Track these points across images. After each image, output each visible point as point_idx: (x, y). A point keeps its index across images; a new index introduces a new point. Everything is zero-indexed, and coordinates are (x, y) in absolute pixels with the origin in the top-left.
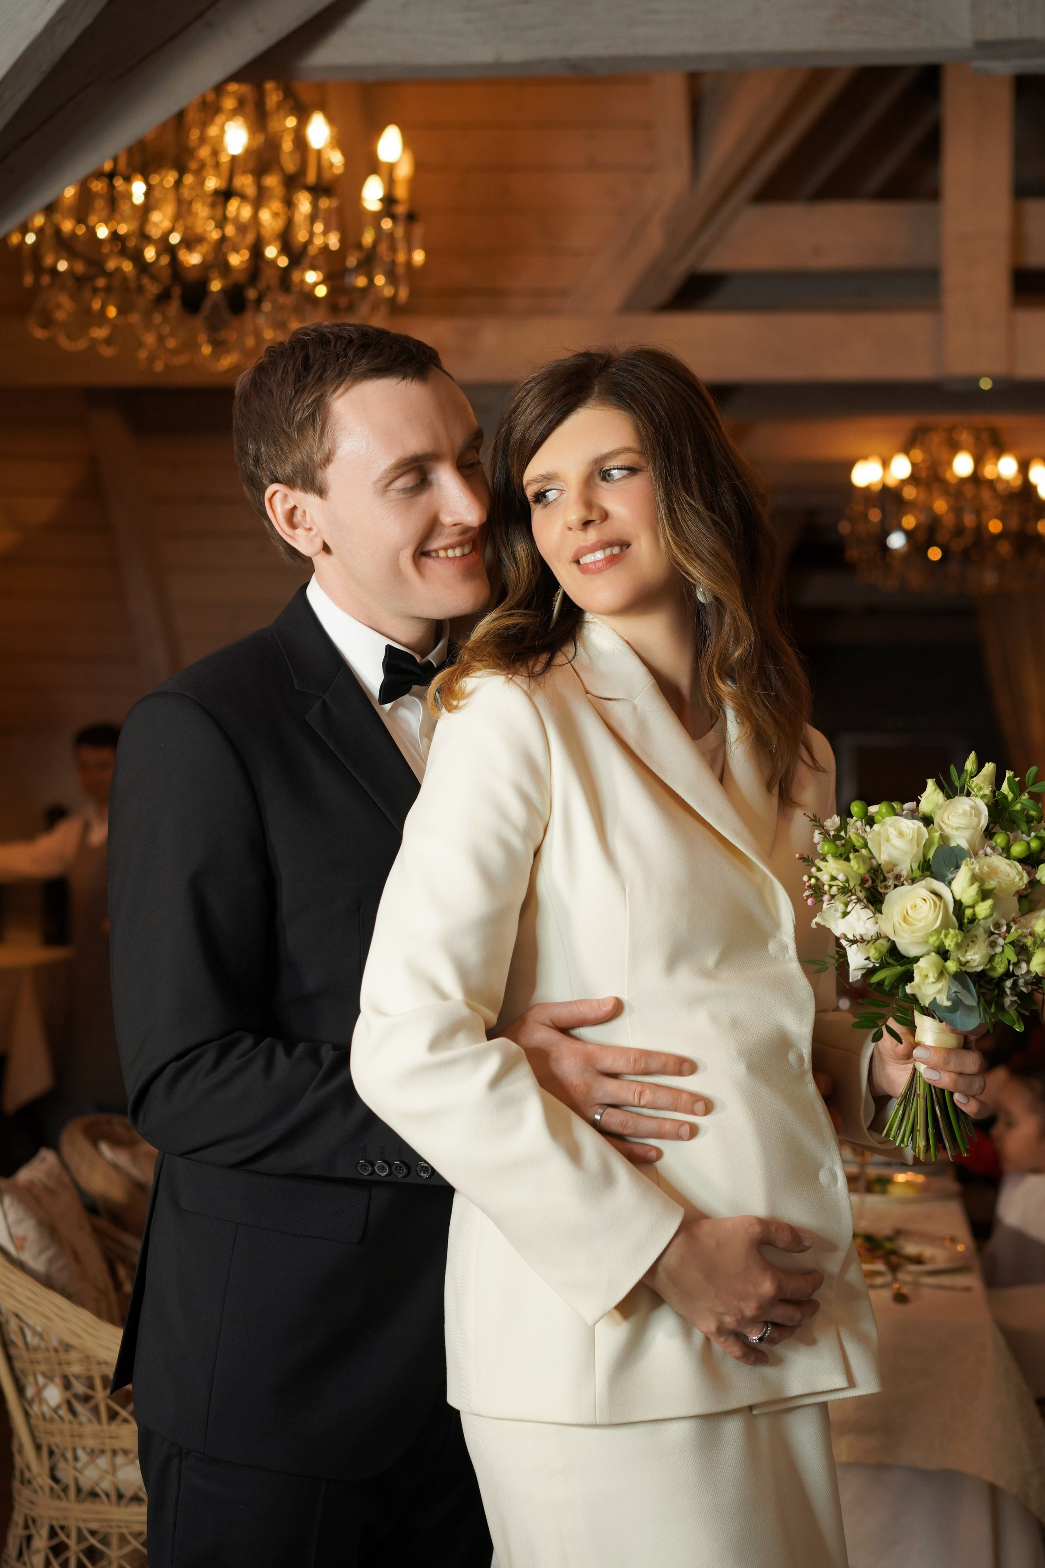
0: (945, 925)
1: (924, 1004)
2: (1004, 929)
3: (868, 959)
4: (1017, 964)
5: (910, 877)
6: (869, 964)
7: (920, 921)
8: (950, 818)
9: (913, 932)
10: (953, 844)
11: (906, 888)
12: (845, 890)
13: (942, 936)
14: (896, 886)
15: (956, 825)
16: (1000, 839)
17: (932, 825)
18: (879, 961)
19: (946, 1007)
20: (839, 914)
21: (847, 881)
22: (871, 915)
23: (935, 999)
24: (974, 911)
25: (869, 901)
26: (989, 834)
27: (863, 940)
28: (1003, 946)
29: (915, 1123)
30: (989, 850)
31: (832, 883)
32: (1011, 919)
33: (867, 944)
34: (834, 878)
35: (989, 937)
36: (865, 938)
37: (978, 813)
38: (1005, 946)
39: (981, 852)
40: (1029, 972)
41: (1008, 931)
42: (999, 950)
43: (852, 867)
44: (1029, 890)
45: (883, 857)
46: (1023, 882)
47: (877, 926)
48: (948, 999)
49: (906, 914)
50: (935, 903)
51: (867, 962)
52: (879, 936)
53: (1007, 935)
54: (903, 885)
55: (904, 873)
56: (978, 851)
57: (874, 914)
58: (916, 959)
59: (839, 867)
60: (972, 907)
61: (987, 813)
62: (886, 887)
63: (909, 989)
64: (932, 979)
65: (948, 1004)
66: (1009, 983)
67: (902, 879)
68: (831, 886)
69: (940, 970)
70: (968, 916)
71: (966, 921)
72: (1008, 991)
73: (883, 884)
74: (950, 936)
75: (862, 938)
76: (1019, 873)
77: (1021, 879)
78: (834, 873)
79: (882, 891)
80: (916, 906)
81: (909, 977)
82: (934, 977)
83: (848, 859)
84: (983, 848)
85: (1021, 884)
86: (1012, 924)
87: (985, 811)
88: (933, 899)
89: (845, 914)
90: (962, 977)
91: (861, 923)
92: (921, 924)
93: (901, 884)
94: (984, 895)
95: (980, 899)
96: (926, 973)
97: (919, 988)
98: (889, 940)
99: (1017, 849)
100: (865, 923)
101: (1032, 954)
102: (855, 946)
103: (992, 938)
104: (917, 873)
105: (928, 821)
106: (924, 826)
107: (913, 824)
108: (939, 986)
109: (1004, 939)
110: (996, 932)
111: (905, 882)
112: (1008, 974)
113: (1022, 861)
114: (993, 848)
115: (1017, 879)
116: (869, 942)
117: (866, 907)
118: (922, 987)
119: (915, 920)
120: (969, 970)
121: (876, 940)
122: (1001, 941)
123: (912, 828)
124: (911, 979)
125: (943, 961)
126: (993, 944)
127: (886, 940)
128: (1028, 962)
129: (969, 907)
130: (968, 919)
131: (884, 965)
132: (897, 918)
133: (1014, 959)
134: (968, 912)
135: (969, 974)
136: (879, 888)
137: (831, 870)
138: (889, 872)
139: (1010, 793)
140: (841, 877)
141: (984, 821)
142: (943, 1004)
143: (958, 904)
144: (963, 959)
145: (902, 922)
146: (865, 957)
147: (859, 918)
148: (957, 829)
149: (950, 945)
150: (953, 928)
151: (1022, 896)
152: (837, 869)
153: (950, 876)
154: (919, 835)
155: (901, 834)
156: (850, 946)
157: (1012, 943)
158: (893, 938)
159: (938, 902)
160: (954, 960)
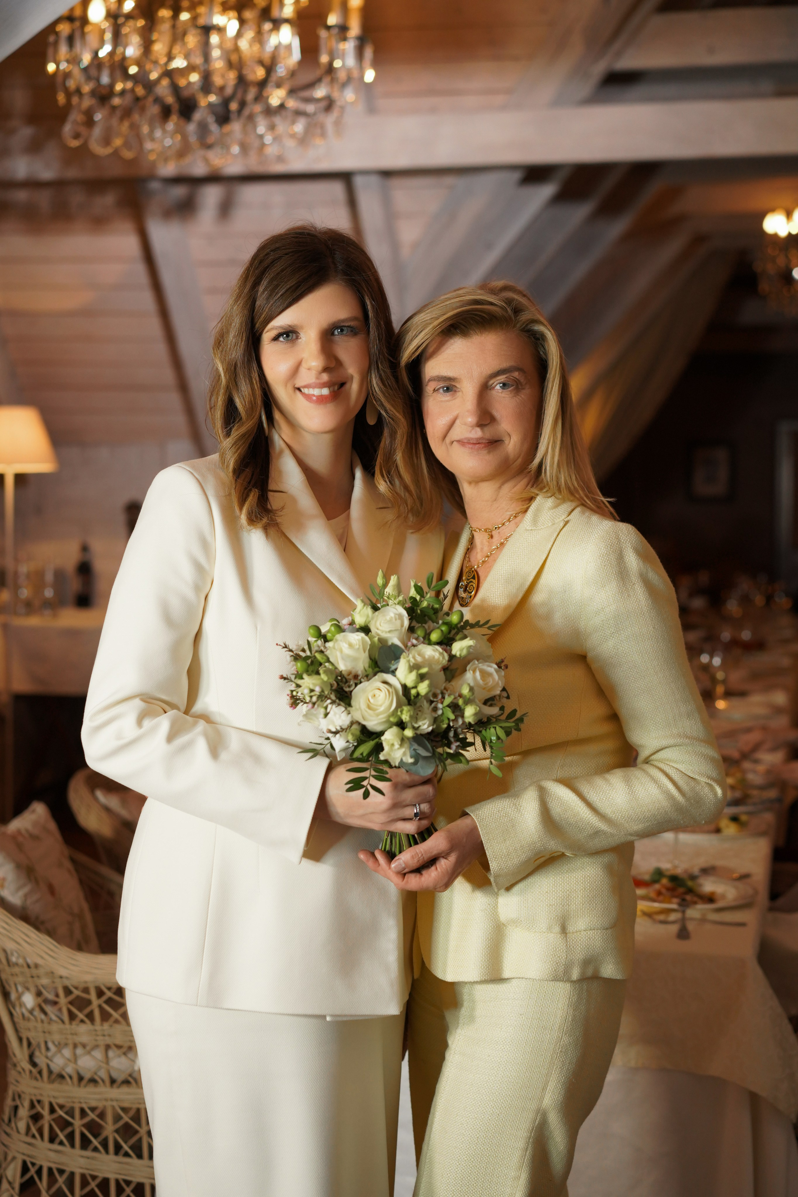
0: (399, 706)
1: (395, 764)
2: (440, 697)
3: (348, 742)
4: (455, 720)
5: (364, 675)
6: (349, 745)
7: (381, 706)
8: (381, 625)
9: (378, 715)
10: (390, 643)
11: (364, 685)
12: (322, 697)
13: (399, 713)
14: (356, 685)
15: (388, 630)
16: (420, 633)
17: (370, 633)
18: (356, 741)
19: (411, 763)
20: (322, 715)
21: (323, 691)
22: (343, 709)
23: (402, 760)
24: (417, 691)
25: (340, 700)
26: (411, 629)
27: (342, 729)
28: (442, 709)
29: (402, 845)
30: (414, 642)
31: (312, 694)
32: (443, 688)
33: (346, 732)
34: (312, 691)
35: (431, 704)
36: (343, 727)
37: (400, 616)
38: (444, 709)
39: (409, 644)
40: (464, 722)
41: (443, 698)
42: (440, 712)
43: (322, 679)
44: (450, 663)
45: (342, 667)
46: (445, 660)
47: (350, 715)
48: (411, 757)
49: (368, 702)
50: (388, 691)
51: (348, 744)
52: (352, 723)
53: (443, 700)
54: (361, 682)
55: (360, 673)
56: (407, 644)
57: (346, 708)
58: (382, 733)
59: (314, 682)
60: (415, 687)
61: (406, 615)
62: (349, 686)
63: (382, 757)
64: (397, 746)
65: (411, 760)
66: (451, 734)
67: (359, 678)
68: (311, 697)
69: (401, 738)
70: (414, 694)
71: (412, 698)
72: (452, 740)
73: (346, 685)
74: (404, 712)
75: (341, 728)
76: (441, 654)
77: (444, 658)
78: (312, 687)
79: (347, 689)
80: (375, 696)
81: (379, 747)
82: (398, 744)
83: (318, 673)
84: (409, 641)
85: (444, 661)
86: (445, 691)
87: (405, 613)
88: (386, 688)
89: (326, 715)
90: (419, 738)
91: (338, 716)
92: (382, 709)
93: (359, 681)
94: (422, 678)
95: (420, 681)
96: (392, 743)
97: (389, 754)
98: (359, 723)
99: (435, 636)
100: (340, 716)
101: (464, 710)
102: (338, 736)
103: (433, 705)
104: (370, 671)
105: (366, 630)
106: (366, 635)
107: (357, 635)
108: (403, 750)
109: (442, 703)
110: (435, 700)
111: (362, 680)
112: (449, 727)
113: (439, 643)
114: (417, 639)
115: (441, 658)
116: (347, 729)
117: (339, 705)
118: (391, 753)
119: (377, 706)
120: (423, 733)
121: (351, 726)
122: (440, 706)
123: (358, 640)
124: (382, 749)
125: (401, 731)
126: (435, 709)
127: (358, 724)
128: (463, 717)
129: (413, 688)
130: (414, 696)
131: (360, 742)
132: (363, 706)
133: (452, 717)
134: (413, 692)
135: (421, 735)
136: (344, 689)
137: (308, 685)
138: (349, 675)
139: (417, 595)
140: (318, 689)
141: (406, 623)
142: (408, 761)
143: (405, 687)
144: (416, 725)
145: (368, 710)
146: (346, 741)
147: (335, 714)
148: (390, 632)
149: (406, 719)
150: (405, 705)
151: (445, 669)
152: (313, 684)
153: (393, 668)
154: (363, 641)
155: (351, 645)
156: (335, 736)
157: (449, 706)
158: (364, 723)
159: (390, 690)
160: (410, 728)
